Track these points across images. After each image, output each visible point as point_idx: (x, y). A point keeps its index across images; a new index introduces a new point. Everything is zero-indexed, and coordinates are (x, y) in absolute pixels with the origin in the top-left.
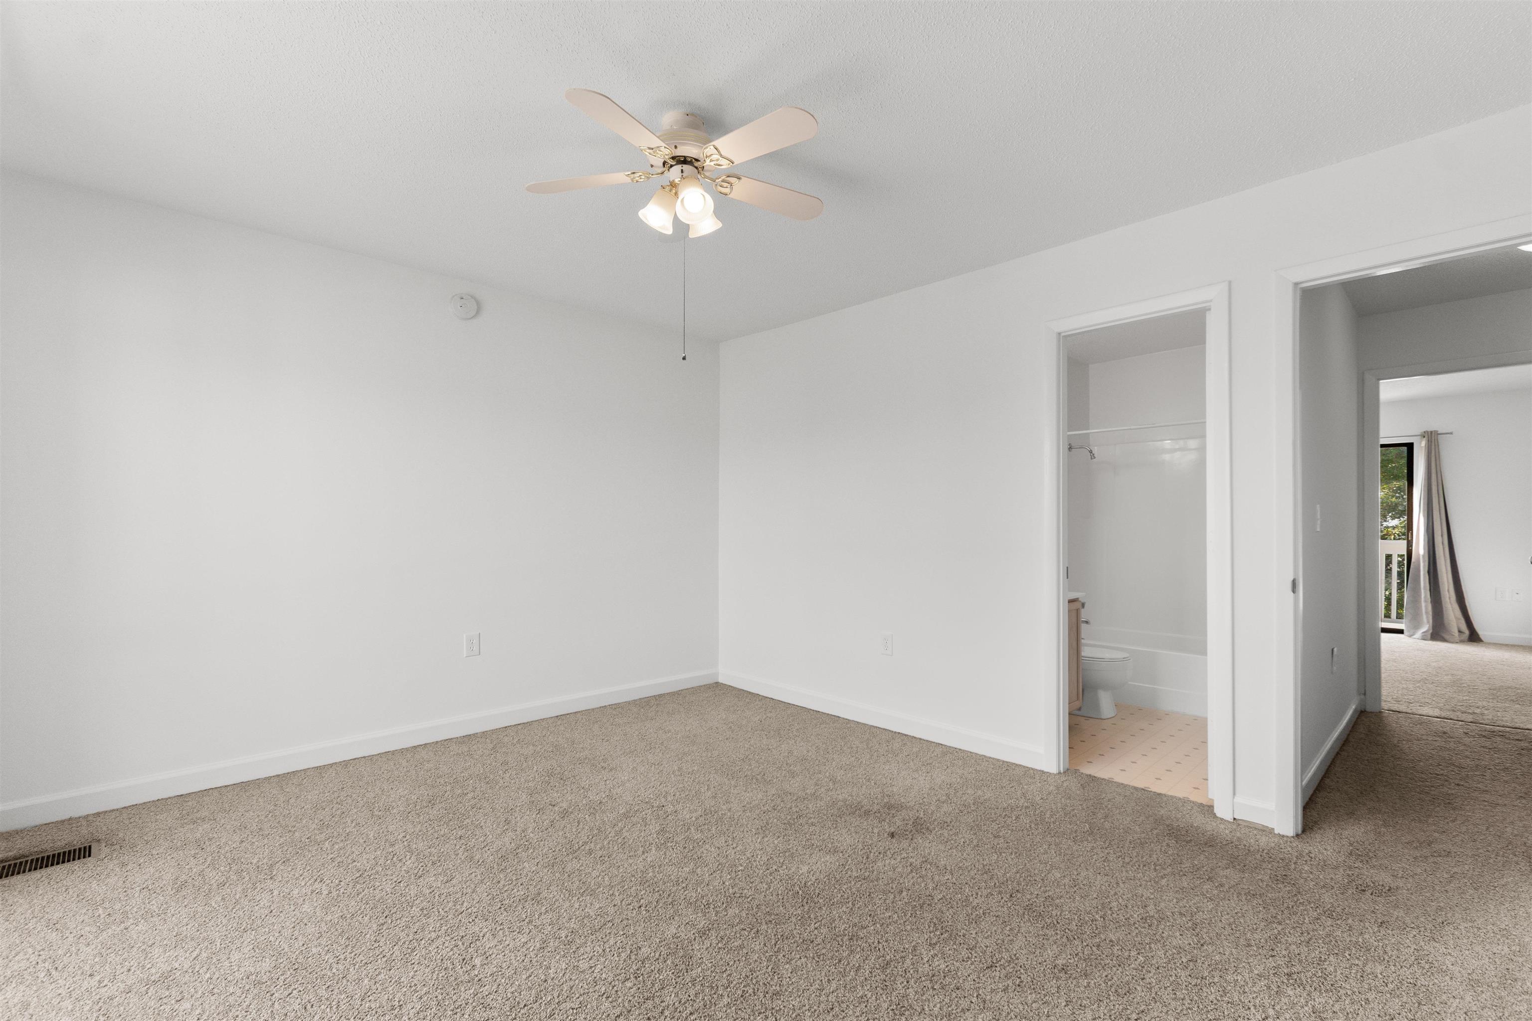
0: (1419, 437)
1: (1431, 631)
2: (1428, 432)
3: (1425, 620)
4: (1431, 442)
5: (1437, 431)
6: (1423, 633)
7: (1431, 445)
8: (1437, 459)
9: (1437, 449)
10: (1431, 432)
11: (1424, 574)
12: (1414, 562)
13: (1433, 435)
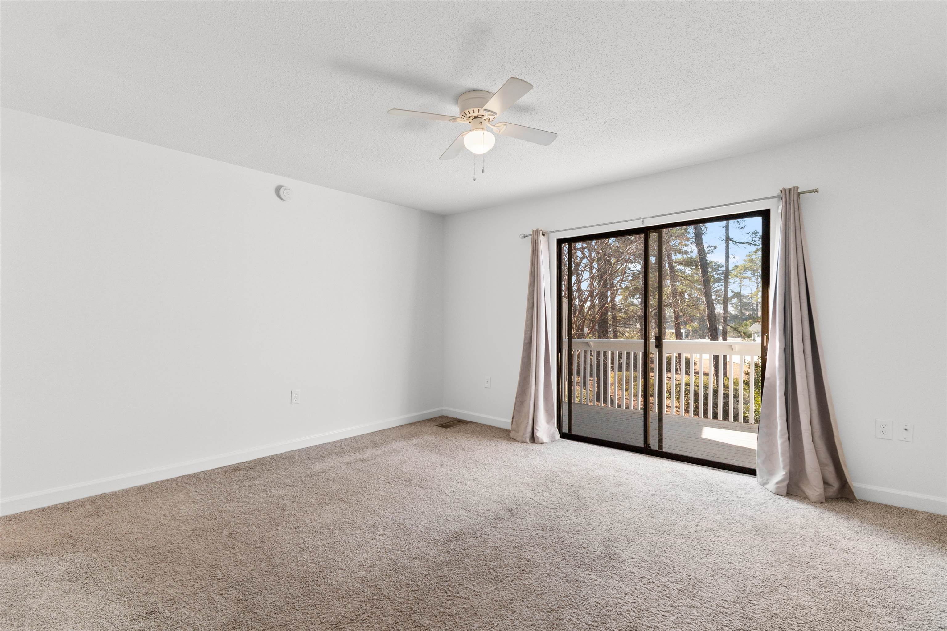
0: (776, 199)
1: (786, 483)
2: (785, 190)
3: (781, 465)
4: (790, 203)
5: (798, 188)
6: (777, 483)
7: (789, 208)
8: (798, 228)
9: (797, 213)
10: (790, 190)
11: (780, 398)
12: (768, 379)
13: (792, 193)
